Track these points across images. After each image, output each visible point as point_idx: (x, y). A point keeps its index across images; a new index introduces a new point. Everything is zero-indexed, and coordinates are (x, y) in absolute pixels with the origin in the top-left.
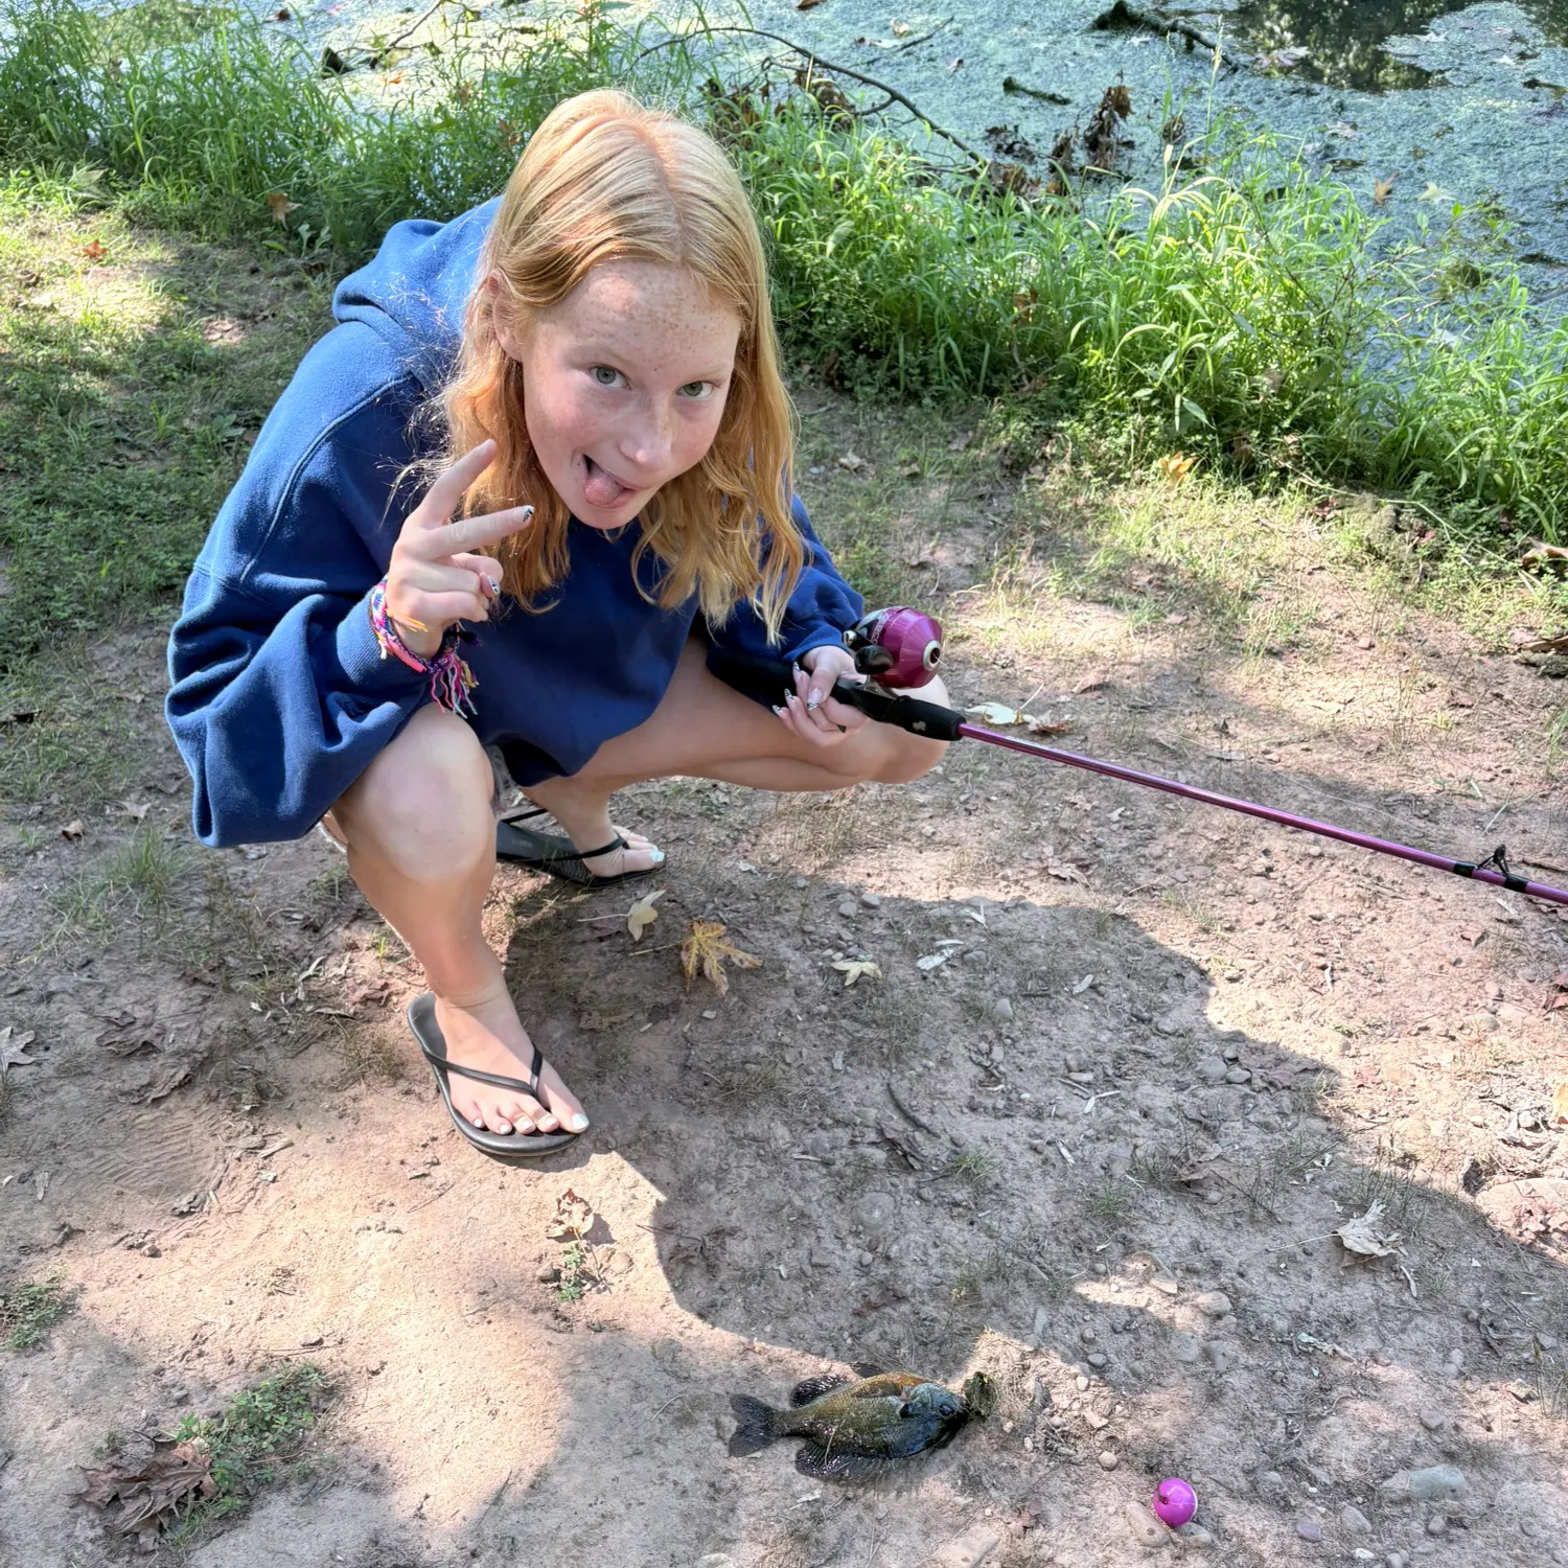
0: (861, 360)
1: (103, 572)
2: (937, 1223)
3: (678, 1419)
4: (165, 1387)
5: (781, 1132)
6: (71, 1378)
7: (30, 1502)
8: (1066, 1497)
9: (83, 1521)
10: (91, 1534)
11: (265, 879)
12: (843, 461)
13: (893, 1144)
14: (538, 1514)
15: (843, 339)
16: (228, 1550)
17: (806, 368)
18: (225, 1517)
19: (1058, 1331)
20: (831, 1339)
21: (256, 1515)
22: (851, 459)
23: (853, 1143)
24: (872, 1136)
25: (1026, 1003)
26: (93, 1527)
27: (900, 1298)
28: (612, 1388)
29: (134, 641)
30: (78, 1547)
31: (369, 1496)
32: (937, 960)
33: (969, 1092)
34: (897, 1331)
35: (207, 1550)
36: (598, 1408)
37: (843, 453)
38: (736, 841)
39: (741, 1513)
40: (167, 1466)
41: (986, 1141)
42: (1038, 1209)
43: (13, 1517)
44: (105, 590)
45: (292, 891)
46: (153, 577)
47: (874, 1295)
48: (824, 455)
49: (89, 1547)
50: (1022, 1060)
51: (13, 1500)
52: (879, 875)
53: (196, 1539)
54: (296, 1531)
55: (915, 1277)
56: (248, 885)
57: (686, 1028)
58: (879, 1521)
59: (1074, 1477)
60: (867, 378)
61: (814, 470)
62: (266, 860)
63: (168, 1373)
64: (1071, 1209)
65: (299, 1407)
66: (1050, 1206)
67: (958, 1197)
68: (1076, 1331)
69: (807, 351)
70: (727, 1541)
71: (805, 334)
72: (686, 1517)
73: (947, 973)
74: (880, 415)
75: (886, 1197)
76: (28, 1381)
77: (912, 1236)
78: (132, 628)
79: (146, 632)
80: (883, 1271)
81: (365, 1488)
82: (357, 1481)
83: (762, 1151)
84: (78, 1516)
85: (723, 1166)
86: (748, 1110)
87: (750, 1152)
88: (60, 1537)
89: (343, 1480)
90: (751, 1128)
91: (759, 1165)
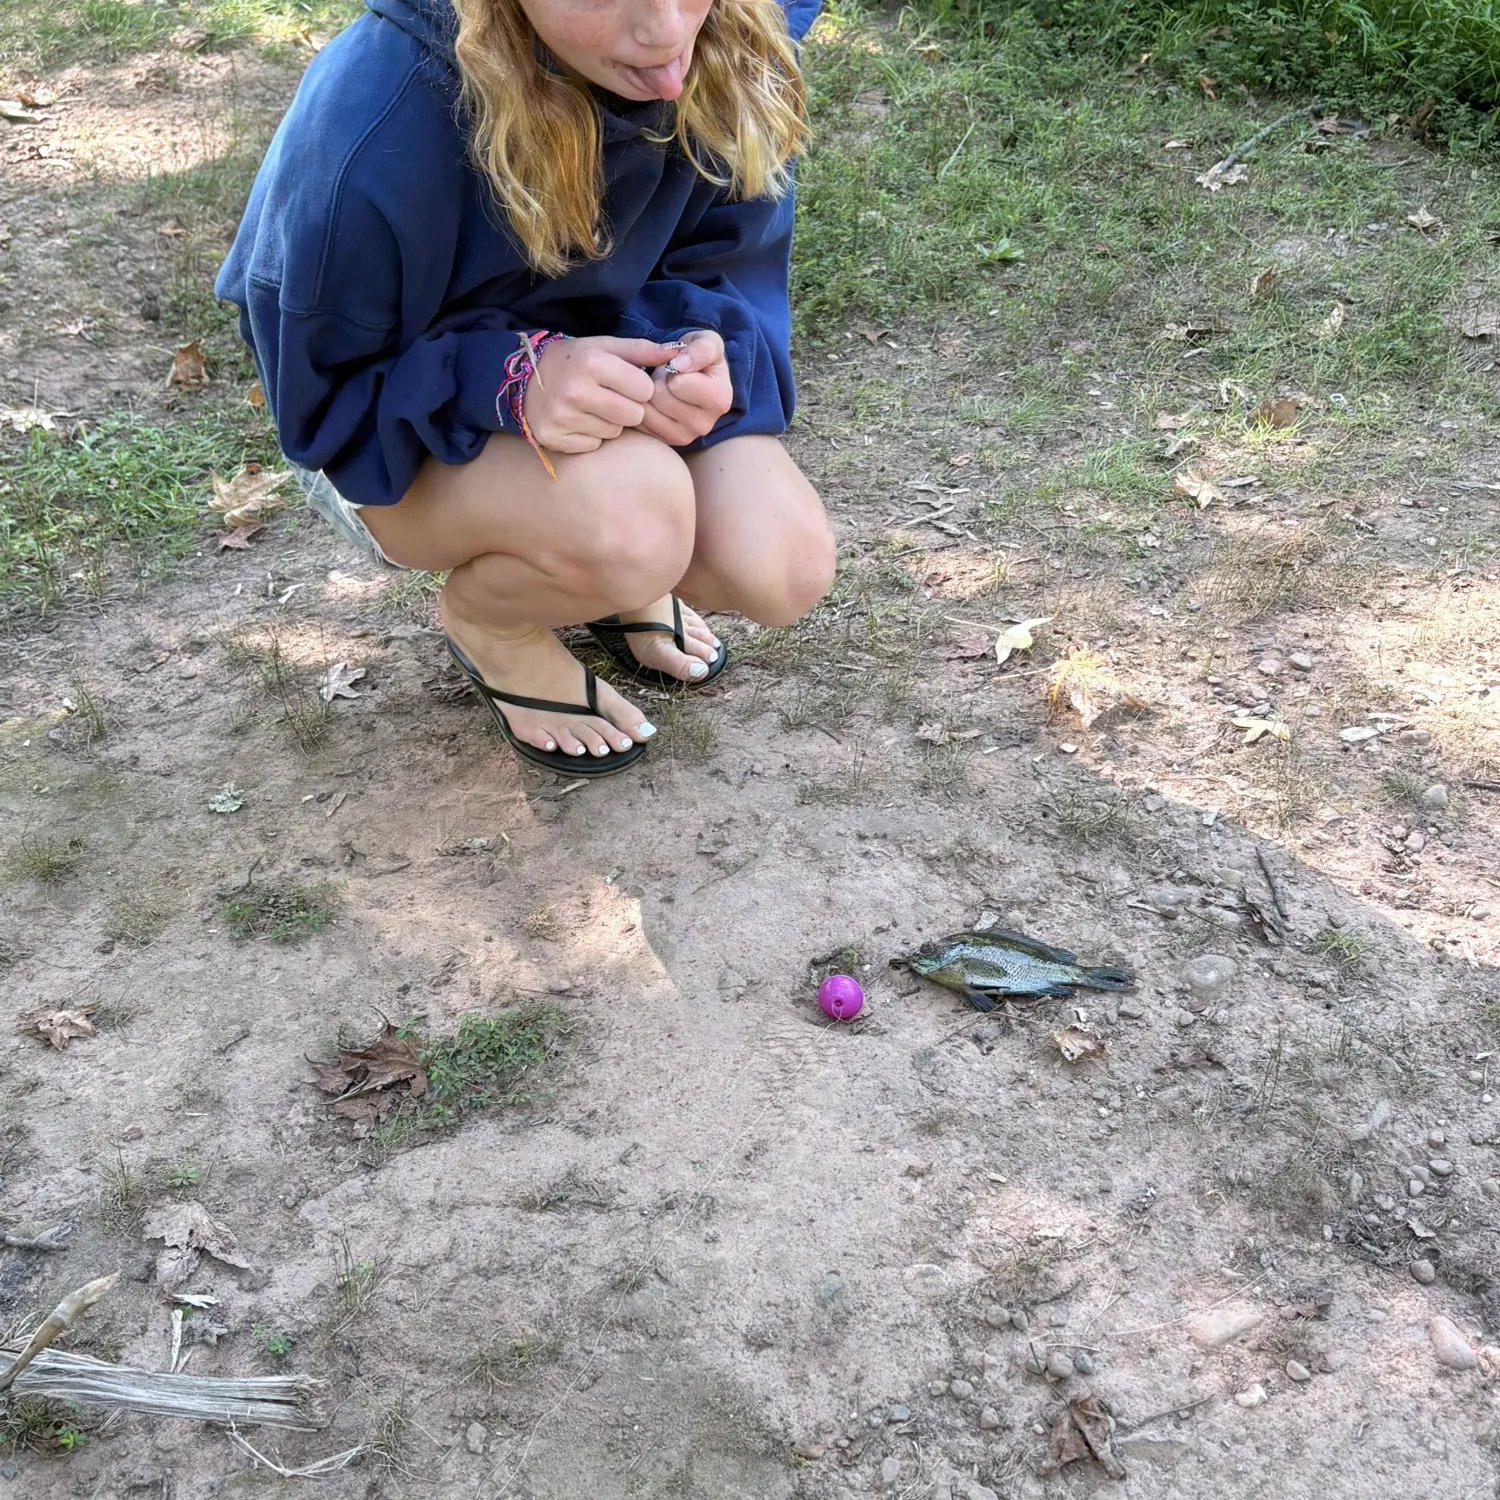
0: (1463, 109)
2: (1285, 999)
3: (920, 1127)
4: (405, 1005)
5: (1121, 877)
6: (320, 980)
7: (254, 1078)
8: (1361, 1297)
9: (298, 1107)
10: (303, 1120)
12: (1412, 218)
13: (1251, 910)
14: (747, 1184)
15: (1445, 86)
16: (428, 1159)
17: (1394, 117)
18: (434, 1130)
19: (1399, 1128)
20: (1121, 1089)
21: (463, 1134)
22: (1423, 217)
23: (1204, 903)
24: (1230, 899)
25: (1468, 794)
26: (306, 1114)
27: (1218, 1065)
28: (857, 1084)
30: (287, 1128)
31: (580, 1138)
32: (1367, 732)
33: (1367, 875)
34: (1201, 1092)
35: (408, 1156)
36: (836, 1100)
37: (1415, 211)
38: (1154, 584)
39: (967, 1231)
40: (392, 1050)
41: (1373, 927)
42: (1416, 1006)
43: (235, 1086)
47: (1185, 1056)
48: (1389, 211)
49: (298, 1131)
50: (1445, 853)
51: (238, 1073)
52: (1320, 637)
53: (399, 1145)
54: (498, 1154)
55: (1239, 1047)
57: (1037, 759)
58: (1125, 1273)
59: (1375, 1278)
60: (1468, 131)
61: (1374, 227)
63: (412, 992)
64: (1456, 1011)
65: (531, 1044)
66: (1432, 1007)
67: (1320, 977)
68: (1423, 1134)
69: (1396, 99)
70: (945, 1255)
71: (1401, 80)
72: (906, 1222)
73: (1375, 748)
74: (1474, 174)
75: (1229, 961)
76: (278, 975)
77: (1250, 1007)
80: (1202, 1034)
81: (577, 1129)
82: (571, 1122)
83: (1091, 892)
84: (294, 1101)
85: (1042, 898)
86: (1086, 847)
87: (1077, 890)
88: (273, 1115)
89: (557, 1119)
90: (1085, 867)
91: (1084, 905)
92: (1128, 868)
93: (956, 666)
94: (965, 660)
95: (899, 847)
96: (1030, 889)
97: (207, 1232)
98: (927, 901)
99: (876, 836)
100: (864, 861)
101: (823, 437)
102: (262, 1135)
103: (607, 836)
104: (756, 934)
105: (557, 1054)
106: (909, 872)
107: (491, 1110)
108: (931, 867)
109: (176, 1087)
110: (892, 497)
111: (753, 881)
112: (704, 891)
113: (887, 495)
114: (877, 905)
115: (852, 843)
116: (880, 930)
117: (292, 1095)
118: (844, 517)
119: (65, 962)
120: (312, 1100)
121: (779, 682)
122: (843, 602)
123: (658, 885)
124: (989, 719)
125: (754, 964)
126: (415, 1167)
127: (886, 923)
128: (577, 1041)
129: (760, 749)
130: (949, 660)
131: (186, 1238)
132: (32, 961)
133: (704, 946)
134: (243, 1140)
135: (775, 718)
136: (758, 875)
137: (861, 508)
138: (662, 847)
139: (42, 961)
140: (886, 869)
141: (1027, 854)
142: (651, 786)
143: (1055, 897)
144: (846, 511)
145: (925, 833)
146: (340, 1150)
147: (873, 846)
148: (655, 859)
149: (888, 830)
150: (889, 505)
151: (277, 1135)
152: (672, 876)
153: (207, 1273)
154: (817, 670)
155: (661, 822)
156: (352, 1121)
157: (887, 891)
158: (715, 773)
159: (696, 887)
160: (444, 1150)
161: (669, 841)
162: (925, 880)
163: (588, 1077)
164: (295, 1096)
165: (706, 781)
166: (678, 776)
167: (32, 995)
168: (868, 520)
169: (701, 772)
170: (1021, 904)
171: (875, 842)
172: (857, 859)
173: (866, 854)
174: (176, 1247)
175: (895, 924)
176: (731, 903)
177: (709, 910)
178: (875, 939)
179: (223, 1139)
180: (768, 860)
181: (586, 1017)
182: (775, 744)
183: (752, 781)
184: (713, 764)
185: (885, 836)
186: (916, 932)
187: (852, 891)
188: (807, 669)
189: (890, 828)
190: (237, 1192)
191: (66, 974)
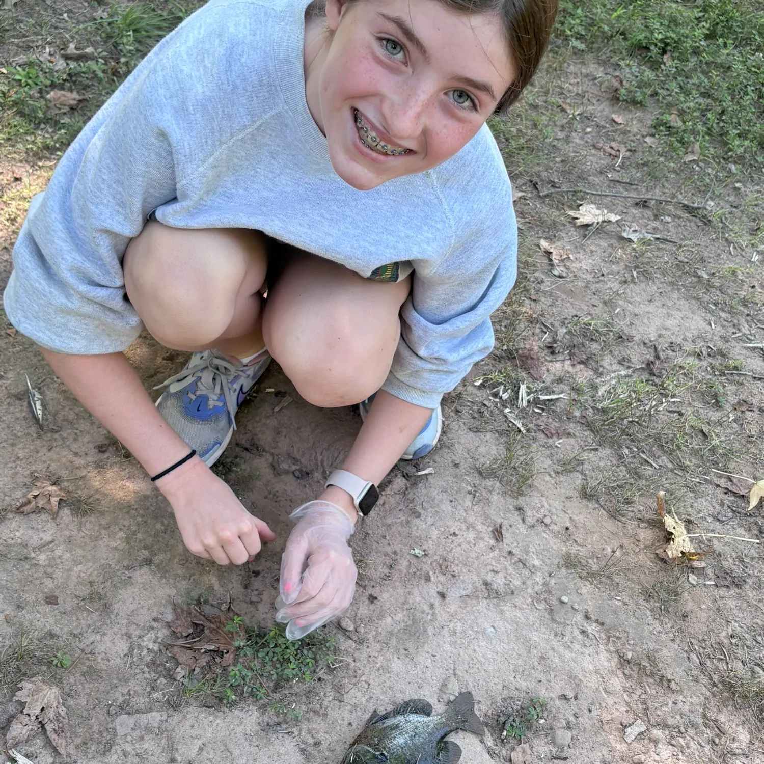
1: (615, 15)
5: (743, 737)
9: (153, 634)
10: (151, 646)
11: (551, 294)
16: (206, 722)
18: (221, 699)
21: (236, 712)
26: (155, 642)
29: (599, 73)
30: (140, 647)
31: (302, 759)
43: (123, 600)
44: (606, 28)
45: (560, 314)
46: (641, 37)
49: (145, 652)
51: (130, 590)
53: (196, 699)
56: (538, 291)
62: (561, 281)
65: (307, 665)
78: (603, 63)
79: (610, 70)
81: (304, 750)
82: (303, 742)
83: (717, 740)
84: (153, 628)
85: (682, 729)
86: (731, 703)
87: (709, 734)
88: (136, 632)
89: (296, 733)
90: (722, 718)
91: (707, 748)
92: (750, 732)
93: (719, 493)
94: (727, 491)
95: (609, 637)
96: (678, 717)
97: (51, 714)
98: (606, 691)
99: (597, 621)
100: (580, 637)
101: (727, 240)
102: (122, 647)
103: (430, 521)
104: (483, 657)
105: (319, 679)
106: (605, 660)
107: (262, 702)
108: (622, 665)
109: (90, 582)
110: (748, 315)
111: (502, 612)
112: (468, 600)
113: (746, 312)
114: (572, 677)
115: (579, 618)
116: (564, 697)
117: (153, 623)
118: (709, 317)
119: (74, 447)
120: (163, 633)
121: (597, 450)
122: (673, 396)
123: (442, 578)
124: (720, 555)
125: (470, 680)
126: (196, 726)
127: (570, 694)
128: (335, 677)
129: (557, 504)
130: (718, 486)
131: (37, 711)
132: (56, 436)
133: (447, 647)
134: (109, 644)
135: (578, 480)
136: (507, 608)
137: (723, 315)
138: (459, 549)
139: (63, 439)
140: (591, 650)
141: (689, 688)
142: (474, 496)
143: (692, 732)
144: (712, 312)
145: (631, 635)
146: (162, 680)
147: (592, 628)
148: (450, 557)
149: (607, 621)
150: (743, 320)
151: (131, 649)
152: (454, 576)
153: (39, 742)
154: (626, 451)
155: (468, 529)
156: (178, 664)
157: (584, 670)
158: (519, 509)
159: (464, 593)
160: (218, 721)
161: (465, 546)
162: (612, 672)
163: (329, 711)
164: (155, 625)
165: (510, 511)
166: (495, 498)
167: (45, 462)
168: (723, 326)
169: (511, 503)
170: (666, 726)
171: (595, 625)
172: (577, 632)
173: (583, 632)
174: (29, 715)
175: (576, 698)
176: (479, 621)
177: (462, 618)
178: (558, 702)
179: (98, 637)
180: (519, 601)
181: (350, 660)
182: (568, 504)
183: (540, 528)
184: (521, 501)
185: (602, 624)
186: (586, 711)
187: (560, 656)
188: (620, 447)
189: (609, 620)
190: (87, 686)
191: (71, 457)
